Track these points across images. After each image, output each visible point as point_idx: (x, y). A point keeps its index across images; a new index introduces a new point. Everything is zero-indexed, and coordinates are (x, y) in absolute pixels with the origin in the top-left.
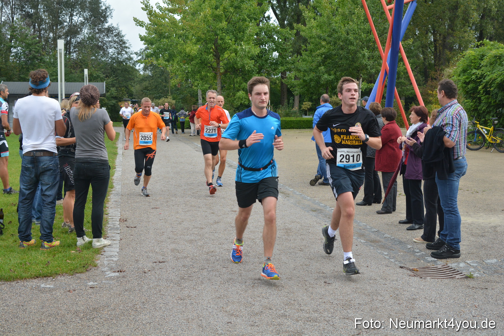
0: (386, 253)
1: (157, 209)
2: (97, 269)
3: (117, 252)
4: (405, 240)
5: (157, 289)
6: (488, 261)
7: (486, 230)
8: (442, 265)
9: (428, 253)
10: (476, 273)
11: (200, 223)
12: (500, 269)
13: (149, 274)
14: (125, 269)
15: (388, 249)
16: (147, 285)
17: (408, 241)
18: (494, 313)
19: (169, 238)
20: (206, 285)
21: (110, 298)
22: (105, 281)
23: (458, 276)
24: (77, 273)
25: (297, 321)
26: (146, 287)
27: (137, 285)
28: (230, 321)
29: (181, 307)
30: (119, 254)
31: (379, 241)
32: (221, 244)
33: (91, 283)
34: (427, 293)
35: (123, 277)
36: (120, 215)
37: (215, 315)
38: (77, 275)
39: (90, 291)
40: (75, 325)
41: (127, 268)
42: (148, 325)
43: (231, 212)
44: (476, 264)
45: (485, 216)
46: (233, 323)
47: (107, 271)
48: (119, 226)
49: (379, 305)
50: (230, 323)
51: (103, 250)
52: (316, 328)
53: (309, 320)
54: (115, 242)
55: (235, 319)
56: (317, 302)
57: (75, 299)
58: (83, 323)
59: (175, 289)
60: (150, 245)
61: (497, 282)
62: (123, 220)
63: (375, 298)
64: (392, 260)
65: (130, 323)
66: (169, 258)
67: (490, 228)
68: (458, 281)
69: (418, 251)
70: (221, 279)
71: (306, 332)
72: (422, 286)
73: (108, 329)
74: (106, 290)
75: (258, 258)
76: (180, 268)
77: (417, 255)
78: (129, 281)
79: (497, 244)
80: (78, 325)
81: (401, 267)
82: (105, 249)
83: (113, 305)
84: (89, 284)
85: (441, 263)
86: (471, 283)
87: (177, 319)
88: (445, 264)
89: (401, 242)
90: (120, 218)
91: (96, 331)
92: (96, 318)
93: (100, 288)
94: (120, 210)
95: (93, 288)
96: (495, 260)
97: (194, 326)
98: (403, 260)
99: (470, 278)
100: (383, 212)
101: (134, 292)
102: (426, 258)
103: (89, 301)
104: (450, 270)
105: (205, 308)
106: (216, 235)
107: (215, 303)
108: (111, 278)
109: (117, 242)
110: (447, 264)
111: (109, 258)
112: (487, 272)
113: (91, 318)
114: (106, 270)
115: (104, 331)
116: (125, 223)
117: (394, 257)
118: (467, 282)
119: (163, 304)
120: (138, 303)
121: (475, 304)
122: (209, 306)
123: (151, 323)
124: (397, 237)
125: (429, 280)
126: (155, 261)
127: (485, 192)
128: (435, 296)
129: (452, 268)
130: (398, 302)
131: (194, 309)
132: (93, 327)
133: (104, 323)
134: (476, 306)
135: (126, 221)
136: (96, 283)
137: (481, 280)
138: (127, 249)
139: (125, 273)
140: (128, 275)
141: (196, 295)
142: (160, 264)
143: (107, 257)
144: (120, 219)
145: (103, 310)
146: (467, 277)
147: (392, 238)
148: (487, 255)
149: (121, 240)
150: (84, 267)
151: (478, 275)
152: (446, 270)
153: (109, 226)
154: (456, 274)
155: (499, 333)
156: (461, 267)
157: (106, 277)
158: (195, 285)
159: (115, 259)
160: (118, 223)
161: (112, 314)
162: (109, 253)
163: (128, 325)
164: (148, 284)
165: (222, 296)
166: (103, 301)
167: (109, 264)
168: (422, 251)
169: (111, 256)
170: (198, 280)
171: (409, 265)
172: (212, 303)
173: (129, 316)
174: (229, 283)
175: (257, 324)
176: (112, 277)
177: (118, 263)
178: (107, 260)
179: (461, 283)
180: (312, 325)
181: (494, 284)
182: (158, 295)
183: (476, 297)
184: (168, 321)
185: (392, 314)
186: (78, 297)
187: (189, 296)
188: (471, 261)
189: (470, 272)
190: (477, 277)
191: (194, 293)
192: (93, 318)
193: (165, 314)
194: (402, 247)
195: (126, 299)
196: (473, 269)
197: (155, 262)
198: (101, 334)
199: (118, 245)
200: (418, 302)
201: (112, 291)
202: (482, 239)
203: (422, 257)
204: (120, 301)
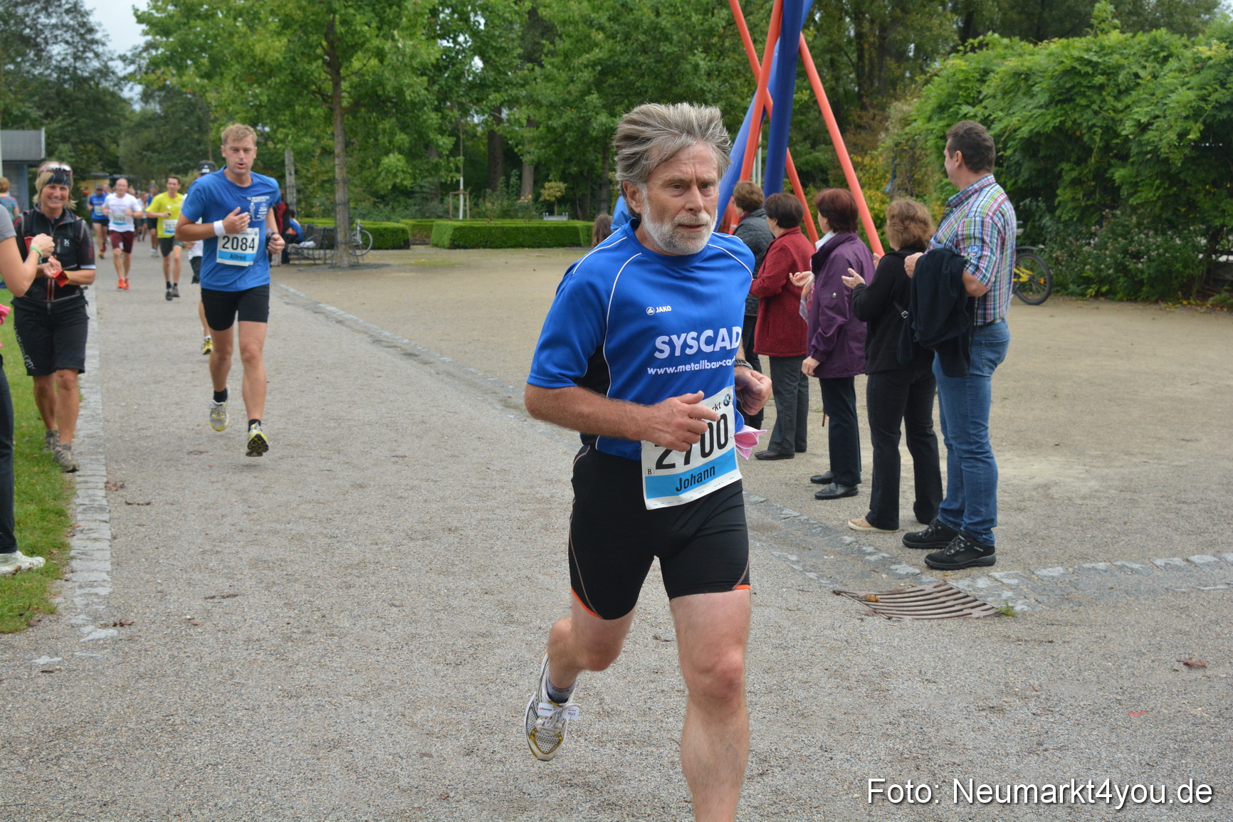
0: (794, 558)
1: (202, 456)
2: (57, 621)
3: (108, 573)
4: (835, 522)
5: (225, 670)
6: (1044, 572)
7: (1027, 495)
8: (935, 584)
9: (896, 555)
10: (1020, 602)
11: (315, 487)
12: (1074, 590)
13: (200, 630)
14: (131, 617)
15: (797, 545)
16: (197, 660)
17: (842, 525)
18: (1082, 704)
19: (241, 531)
20: (353, 654)
21: (99, 699)
22: (82, 650)
23: (977, 613)
24: (3, 632)
25: (602, 743)
26: (193, 665)
27: (169, 661)
28: (426, 750)
29: (293, 717)
30: (113, 577)
31: (772, 528)
32: (377, 544)
33: (43, 660)
34: (912, 659)
35: (130, 639)
36: (104, 473)
37: (386, 736)
38: (6, 637)
39: (43, 680)
40: (10, 778)
41: (139, 616)
42: (209, 770)
43: (393, 459)
44: (1016, 581)
45: (1017, 459)
46: (435, 755)
47: (84, 625)
48: (104, 502)
49: (801, 694)
50: (430, 756)
51: (67, 569)
52: (651, 760)
53: (628, 740)
54: (98, 545)
55: (438, 745)
56: (645, 692)
57: (3, 706)
58: (30, 773)
59: (272, 669)
60: (192, 551)
61: (1072, 624)
62: (114, 487)
63: (788, 675)
64: (812, 575)
65: (160, 766)
66: (248, 584)
67: (1035, 489)
68: (980, 623)
69: (870, 549)
70: (388, 638)
71: (628, 773)
72: (897, 639)
73: (101, 788)
74: (86, 678)
75: (478, 576)
76: (278, 610)
77: (869, 562)
78: (146, 650)
79: (1057, 528)
80: (18, 778)
81: (838, 593)
82: (74, 564)
83: (108, 717)
84: (37, 661)
85: (933, 579)
86: (1013, 628)
87: (287, 752)
88: (941, 582)
89: (826, 530)
90: (105, 480)
91: (71, 793)
92: (67, 755)
93: (70, 671)
94: (106, 458)
95: (51, 672)
96: (1057, 571)
97: (335, 769)
98: (839, 573)
99: (1006, 615)
100: (772, 454)
101: (164, 679)
102: (893, 567)
103: (43, 707)
104: (955, 596)
105: (357, 716)
106: (362, 519)
107: (381, 702)
108: (97, 645)
109: (106, 544)
110: (945, 583)
111: (87, 590)
112: (1045, 598)
113: (52, 756)
114: (80, 622)
115: (90, 792)
116: (121, 492)
117: (814, 568)
118: (1000, 627)
119: (244, 712)
120: (177, 710)
121: (1031, 681)
122: (366, 711)
123: (217, 764)
124: (816, 515)
125: (910, 625)
126: (213, 593)
127: (1008, 401)
128: (933, 664)
129: (959, 592)
130: (846, 684)
131: (327, 722)
132: (59, 783)
133: (88, 770)
134: (1035, 686)
135: (122, 487)
136: (57, 659)
137: (1033, 619)
138: (132, 562)
139: (133, 629)
140: (141, 634)
141: (330, 684)
142: (225, 602)
143: (81, 587)
144: (107, 483)
145: (82, 734)
146: (998, 614)
147: (802, 518)
148: (1039, 558)
149: (114, 538)
150: (21, 615)
151: (1026, 609)
152: (947, 596)
153: (78, 501)
154: (972, 608)
155: (1104, 755)
156: (981, 590)
157: (82, 640)
158: (323, 656)
159: (104, 591)
160: (102, 493)
161: (110, 744)
162: (86, 574)
163: (154, 774)
164: (198, 656)
165: (398, 683)
166: (82, 707)
167: (87, 605)
168: (880, 551)
169: (91, 584)
170: (329, 642)
171: (852, 587)
172: (372, 702)
173: (155, 748)
174: (412, 647)
175: (498, 756)
176: (99, 640)
177: (112, 602)
178: (81, 595)
179: (986, 629)
180: (641, 754)
181: (1067, 628)
182: (228, 687)
183: (1030, 664)
184: (261, 756)
185: (837, 715)
186: (10, 698)
187: (309, 687)
188: (1002, 574)
189: (1006, 601)
190: (1024, 613)
191: (323, 676)
192: (58, 758)
193: (254, 738)
194: (831, 540)
195: (143, 699)
196: (1010, 594)
197: (214, 597)
198: (85, 802)
199: (108, 554)
200: (893, 681)
201: (102, 679)
202: (1020, 517)
203: (884, 564)
204: (128, 707)
